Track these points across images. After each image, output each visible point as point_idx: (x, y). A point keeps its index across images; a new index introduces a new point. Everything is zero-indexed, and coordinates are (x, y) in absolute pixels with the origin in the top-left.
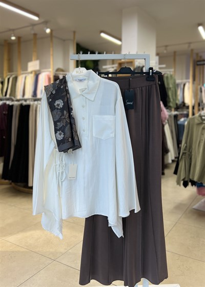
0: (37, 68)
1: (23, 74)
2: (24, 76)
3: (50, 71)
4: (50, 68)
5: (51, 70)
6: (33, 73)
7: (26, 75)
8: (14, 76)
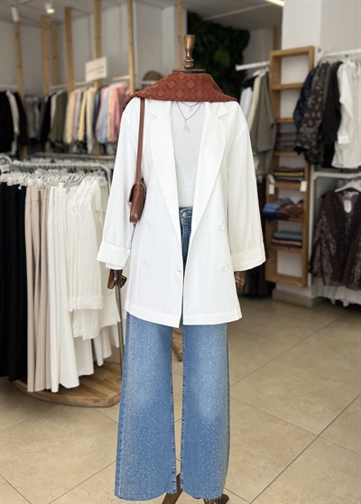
0: (104, 75)
1: (78, 87)
2: (78, 91)
3: (128, 81)
4: (127, 74)
5: (129, 77)
6: (96, 84)
7: (84, 89)
8: (60, 92)
